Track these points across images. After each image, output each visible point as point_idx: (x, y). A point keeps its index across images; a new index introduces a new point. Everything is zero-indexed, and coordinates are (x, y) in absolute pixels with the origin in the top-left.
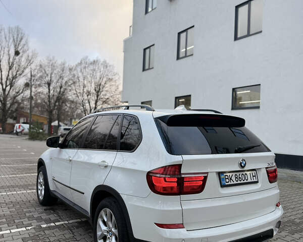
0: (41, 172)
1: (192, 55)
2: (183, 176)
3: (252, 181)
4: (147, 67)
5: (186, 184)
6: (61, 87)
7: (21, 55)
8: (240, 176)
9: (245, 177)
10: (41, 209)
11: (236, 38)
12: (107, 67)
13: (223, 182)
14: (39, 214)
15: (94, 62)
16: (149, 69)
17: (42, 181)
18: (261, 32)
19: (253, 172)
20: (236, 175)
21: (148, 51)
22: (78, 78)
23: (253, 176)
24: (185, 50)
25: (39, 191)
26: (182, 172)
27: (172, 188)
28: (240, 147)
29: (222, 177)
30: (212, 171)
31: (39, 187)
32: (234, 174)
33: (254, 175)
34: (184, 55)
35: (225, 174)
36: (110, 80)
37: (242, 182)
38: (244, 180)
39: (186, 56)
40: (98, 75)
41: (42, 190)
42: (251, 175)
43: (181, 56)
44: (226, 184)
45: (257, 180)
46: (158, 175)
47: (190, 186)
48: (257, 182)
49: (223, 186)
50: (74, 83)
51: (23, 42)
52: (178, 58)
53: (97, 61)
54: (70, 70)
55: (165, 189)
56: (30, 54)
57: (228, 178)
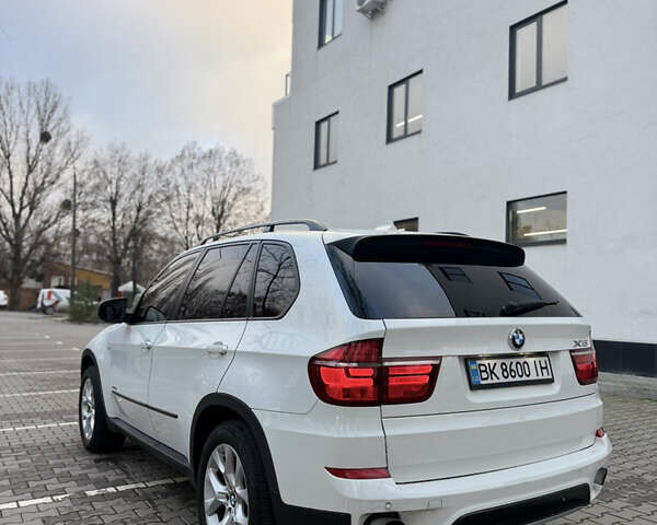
0: (89, 380)
1: (419, 132)
2: (386, 364)
3: (540, 377)
4: (323, 160)
5: (393, 382)
6: (139, 210)
7: (53, 140)
8: (514, 367)
9: (523, 369)
10: (88, 459)
11: (512, 95)
12: (238, 163)
13: (475, 380)
14: (83, 469)
15: (211, 155)
16: (328, 164)
17: (90, 398)
18: (565, 79)
19: (540, 359)
20: (503, 364)
21: (324, 126)
22: (177, 187)
23: (542, 368)
24: (403, 123)
25: (84, 422)
26: (384, 356)
27: (363, 390)
28: (512, 303)
29: (473, 367)
30: (451, 353)
31: (85, 413)
32: (499, 362)
33: (543, 365)
34: (402, 133)
35: (479, 362)
36: (245, 191)
37: (517, 379)
38: (521, 376)
39: (406, 135)
40: (220, 181)
41: (90, 418)
42: (538, 366)
43: (396, 134)
44: (482, 382)
45: (550, 377)
46: (332, 364)
47: (402, 386)
48: (551, 381)
49: (474, 387)
50: (168, 199)
51: (58, 113)
52: (389, 139)
53: (217, 151)
54: (159, 171)
55: (347, 392)
56: (74, 140)
57: (485, 371)
